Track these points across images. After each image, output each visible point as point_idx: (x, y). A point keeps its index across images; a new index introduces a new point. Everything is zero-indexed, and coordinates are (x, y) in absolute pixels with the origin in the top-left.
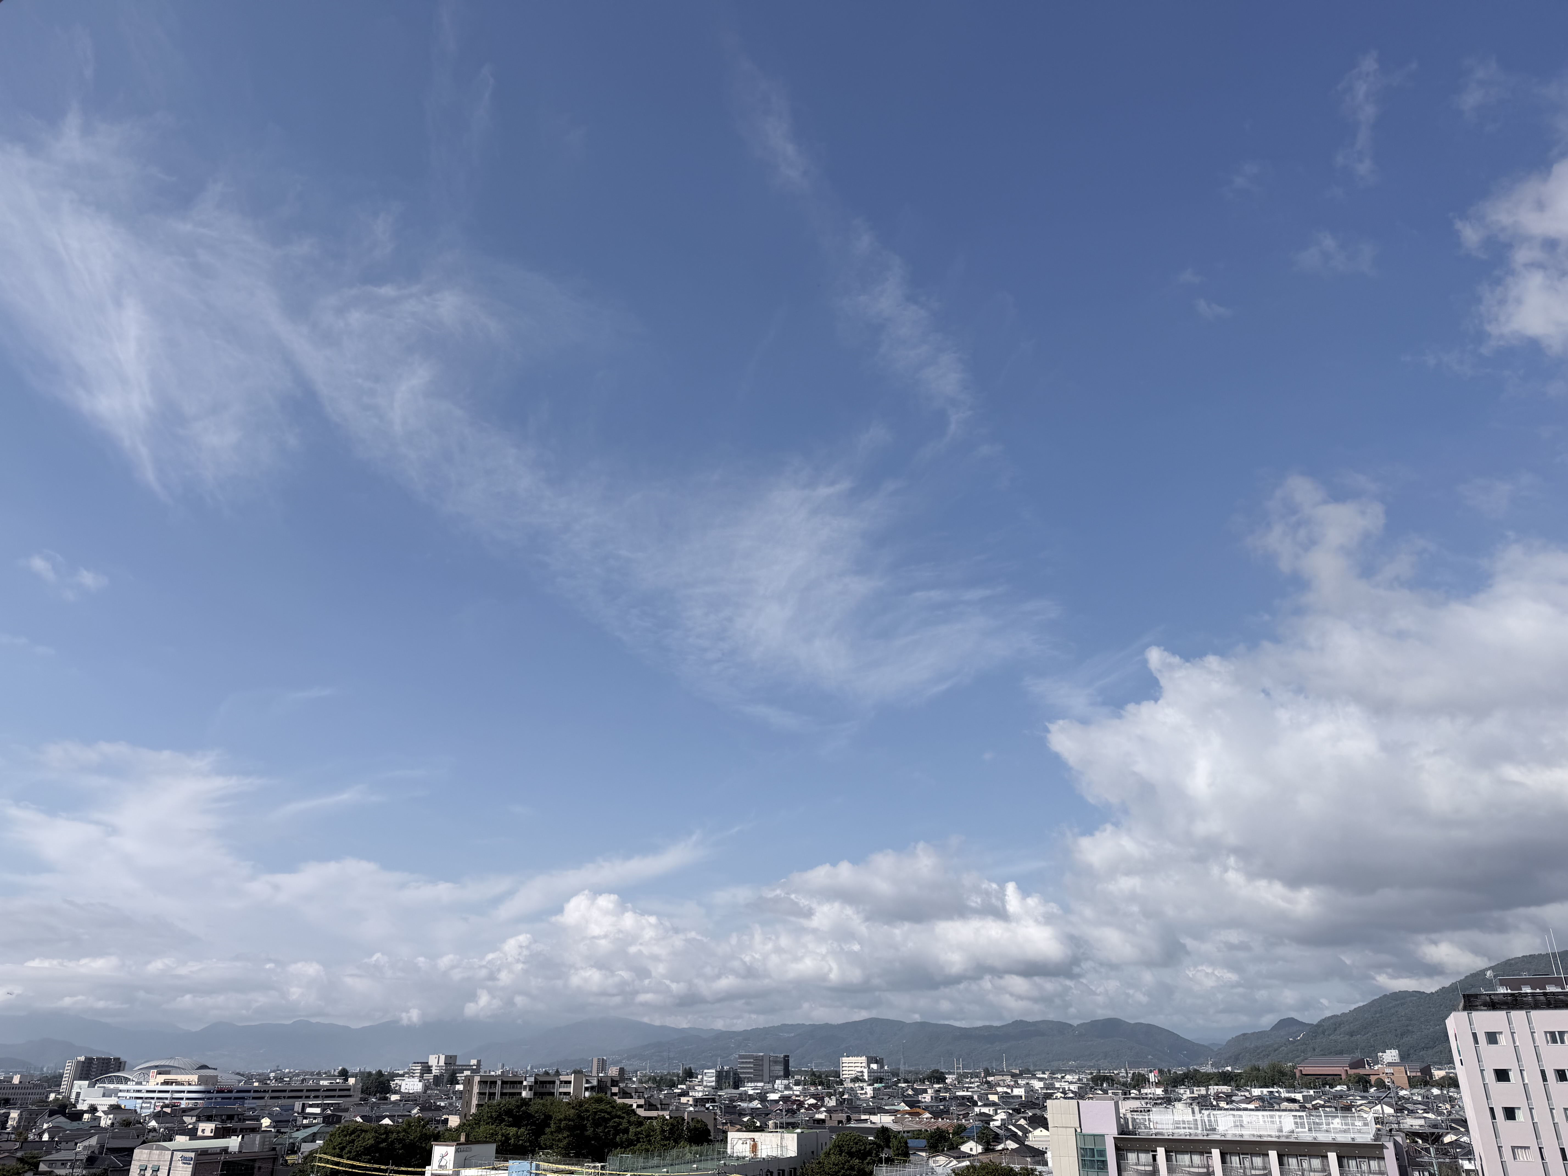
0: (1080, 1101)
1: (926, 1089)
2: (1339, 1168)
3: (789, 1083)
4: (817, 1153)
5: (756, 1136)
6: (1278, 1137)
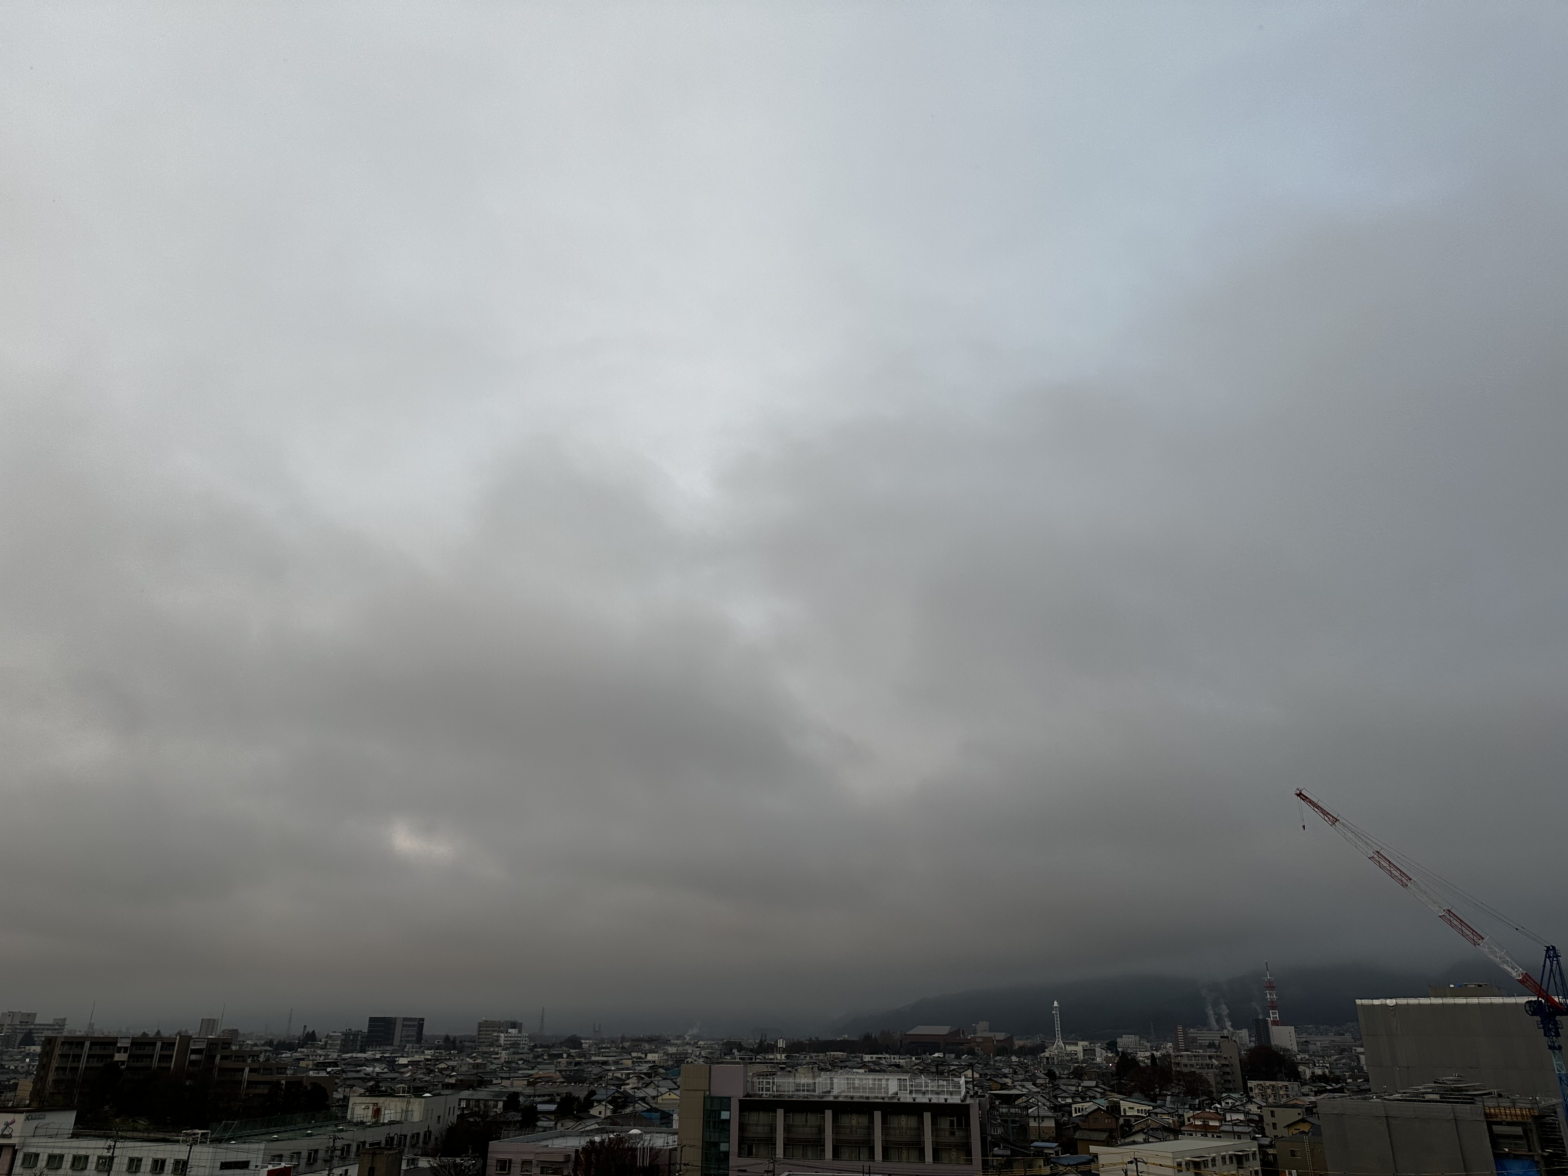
0: (713, 1066)
1: (562, 1054)
2: (932, 1125)
3: (421, 1047)
4: (444, 1117)
5: (380, 1100)
6: (883, 1098)
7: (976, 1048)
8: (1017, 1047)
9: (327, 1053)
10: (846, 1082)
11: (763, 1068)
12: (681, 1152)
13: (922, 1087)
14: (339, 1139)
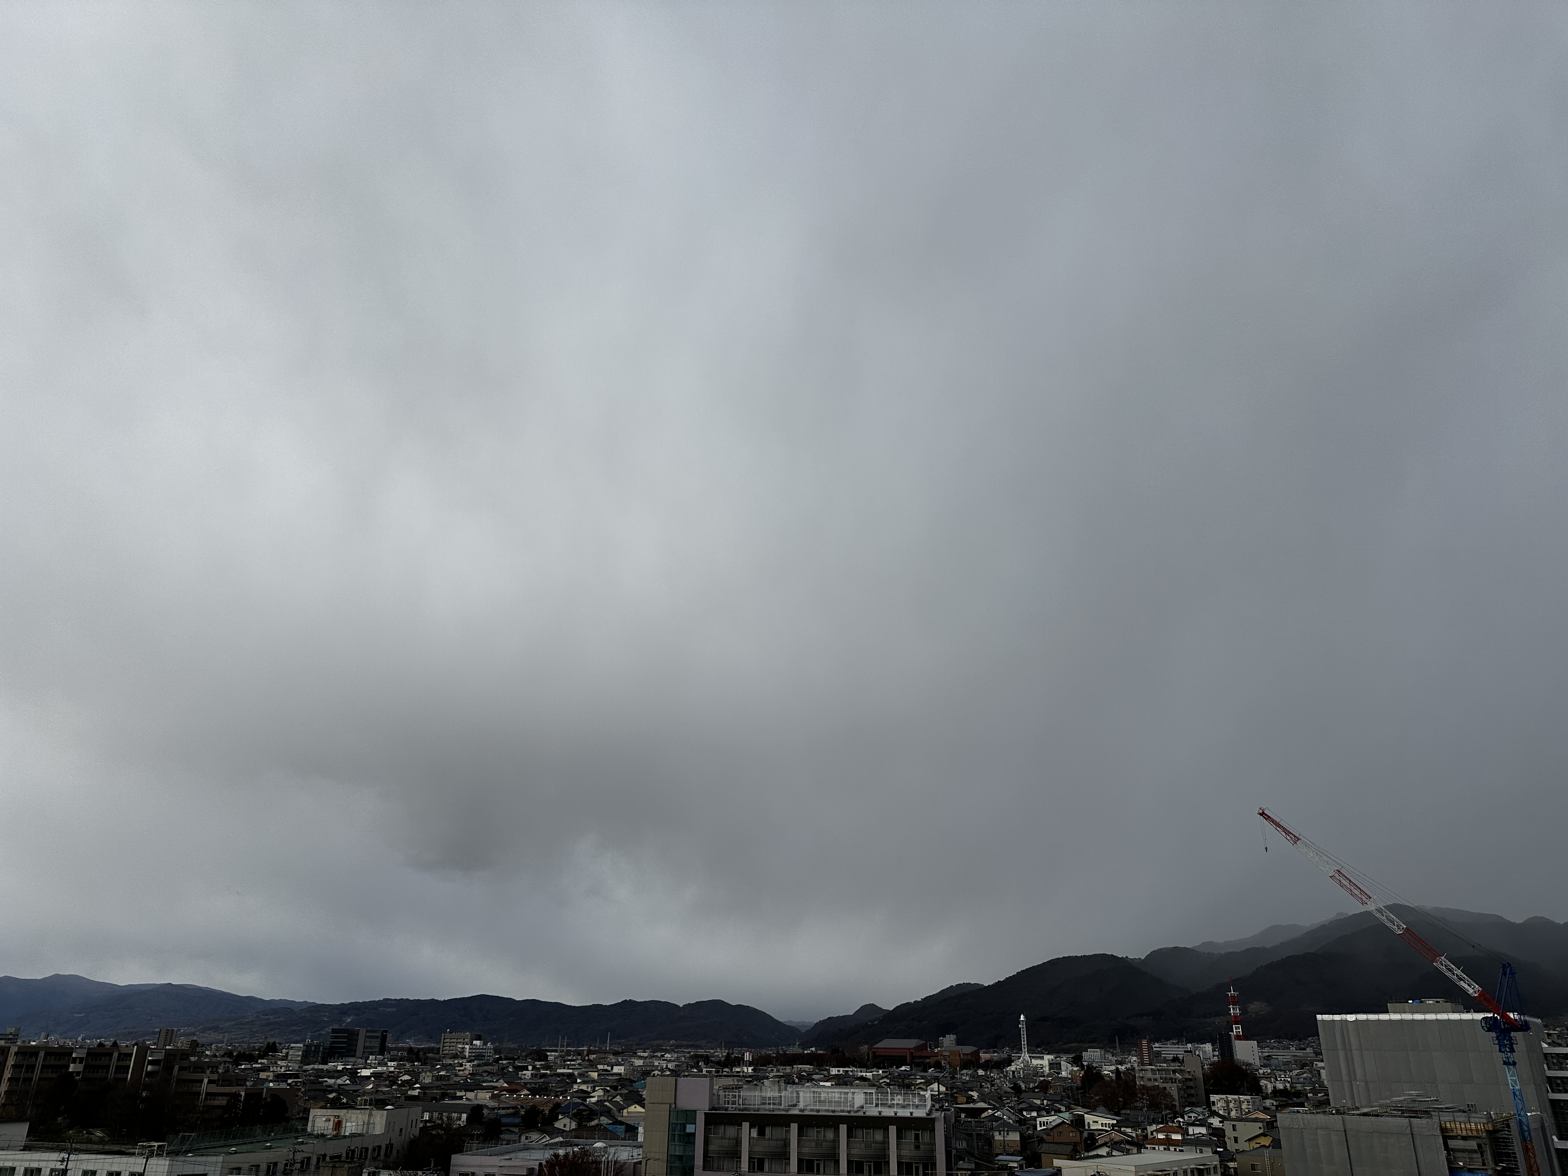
0: (678, 1079)
1: (527, 1066)
2: (897, 1139)
3: (384, 1059)
4: (406, 1130)
5: (342, 1113)
6: (849, 1112)
7: (943, 1062)
8: (983, 1061)
9: (288, 1065)
10: (812, 1095)
11: (729, 1081)
12: (646, 1165)
13: (887, 1100)
14: (299, 1151)
